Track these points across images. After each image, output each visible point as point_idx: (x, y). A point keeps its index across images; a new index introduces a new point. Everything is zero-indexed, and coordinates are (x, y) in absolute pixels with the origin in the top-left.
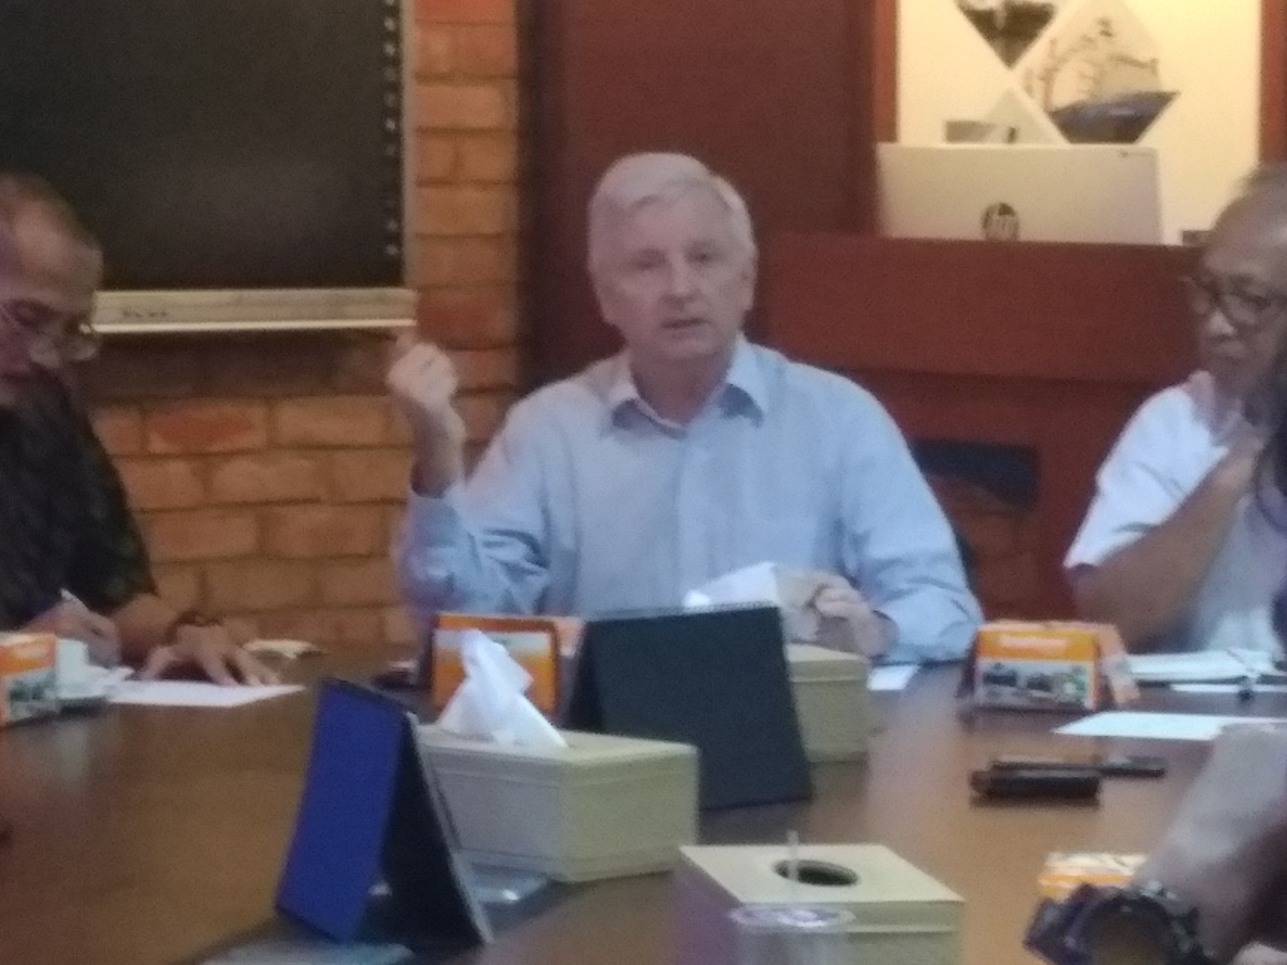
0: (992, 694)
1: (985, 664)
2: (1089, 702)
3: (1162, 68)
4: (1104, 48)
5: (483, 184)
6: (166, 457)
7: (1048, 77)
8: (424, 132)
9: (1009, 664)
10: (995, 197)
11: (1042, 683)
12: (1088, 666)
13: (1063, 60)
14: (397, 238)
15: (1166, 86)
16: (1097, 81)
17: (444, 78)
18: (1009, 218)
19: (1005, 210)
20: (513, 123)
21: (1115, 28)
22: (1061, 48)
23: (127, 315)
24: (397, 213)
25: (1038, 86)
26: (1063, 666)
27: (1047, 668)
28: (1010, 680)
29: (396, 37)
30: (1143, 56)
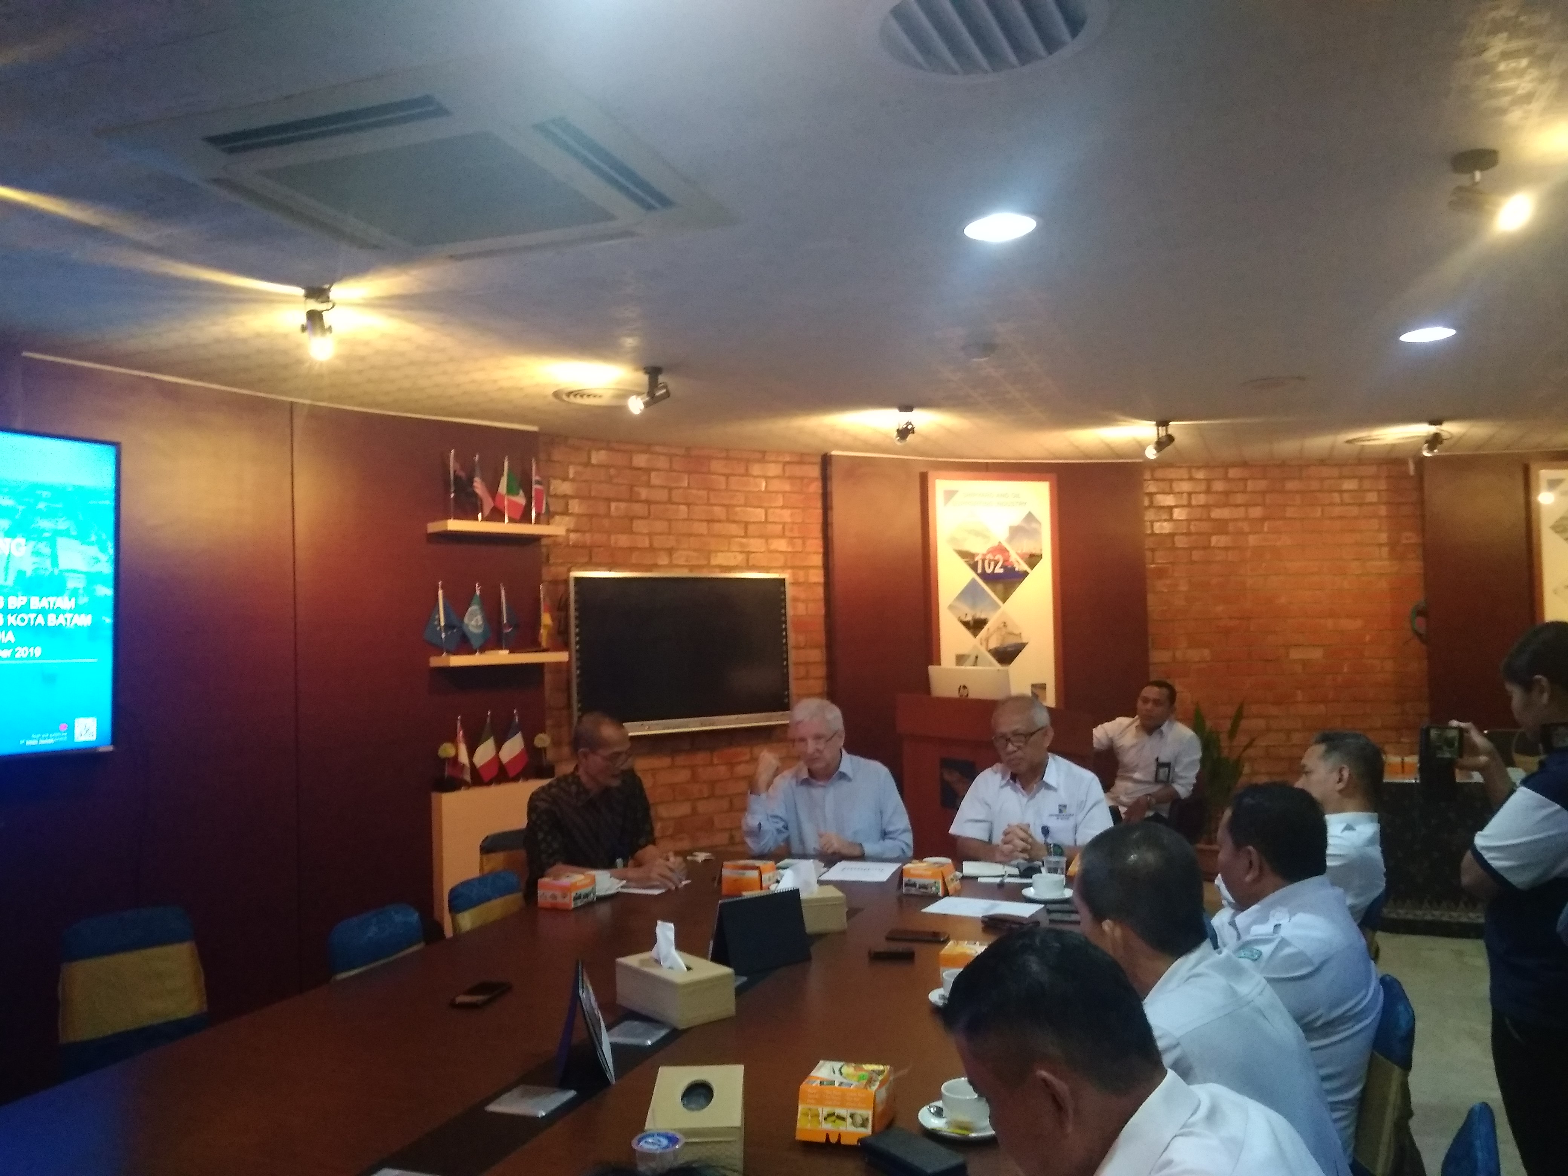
0: (907, 890)
1: (905, 879)
2: (941, 894)
3: (1023, 635)
4: (1004, 631)
5: (816, 678)
6: (717, 764)
7: (987, 640)
8: (797, 664)
9: (913, 880)
10: (962, 684)
11: (924, 887)
12: (940, 882)
13: (991, 635)
14: (788, 696)
15: (1024, 641)
16: (1003, 639)
17: (803, 648)
18: (966, 690)
19: (965, 687)
20: (825, 659)
21: (1007, 624)
22: (991, 630)
23: (702, 725)
24: (788, 689)
25: (984, 643)
26: (932, 881)
27: (926, 881)
28: (914, 885)
29: (786, 637)
30: (1016, 632)
